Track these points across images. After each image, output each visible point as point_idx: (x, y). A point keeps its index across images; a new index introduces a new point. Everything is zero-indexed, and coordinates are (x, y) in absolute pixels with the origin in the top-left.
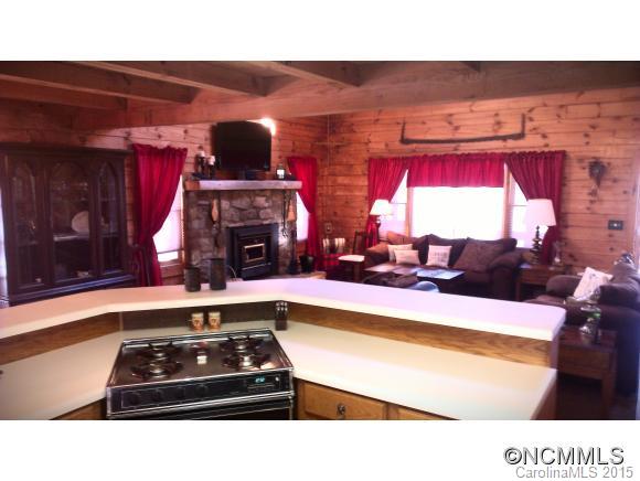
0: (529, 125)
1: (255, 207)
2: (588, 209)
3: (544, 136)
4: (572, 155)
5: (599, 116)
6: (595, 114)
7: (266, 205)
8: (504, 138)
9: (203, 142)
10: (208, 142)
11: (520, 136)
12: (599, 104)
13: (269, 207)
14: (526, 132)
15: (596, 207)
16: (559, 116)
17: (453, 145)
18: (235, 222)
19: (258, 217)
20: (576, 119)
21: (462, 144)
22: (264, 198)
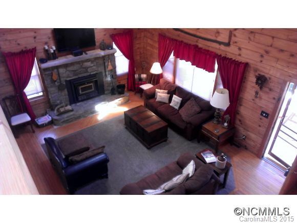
0: (233, 39)
1: (83, 68)
2: (253, 100)
3: (240, 49)
4: (252, 66)
5: (271, 46)
6: (270, 44)
7: (92, 65)
8: (220, 43)
9: (47, 40)
10: (51, 39)
11: (228, 44)
12: (273, 37)
13: (94, 66)
14: (231, 43)
15: (257, 100)
16: (249, 38)
17: (196, 39)
18: (70, 77)
19: (87, 72)
20: (259, 43)
21: (200, 40)
22: (90, 62)
